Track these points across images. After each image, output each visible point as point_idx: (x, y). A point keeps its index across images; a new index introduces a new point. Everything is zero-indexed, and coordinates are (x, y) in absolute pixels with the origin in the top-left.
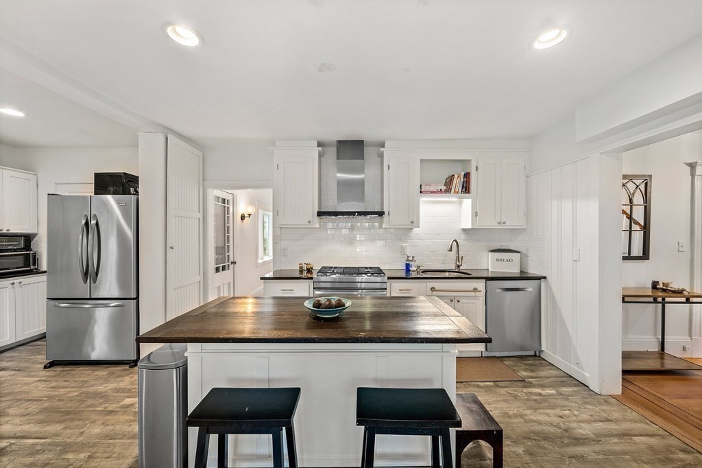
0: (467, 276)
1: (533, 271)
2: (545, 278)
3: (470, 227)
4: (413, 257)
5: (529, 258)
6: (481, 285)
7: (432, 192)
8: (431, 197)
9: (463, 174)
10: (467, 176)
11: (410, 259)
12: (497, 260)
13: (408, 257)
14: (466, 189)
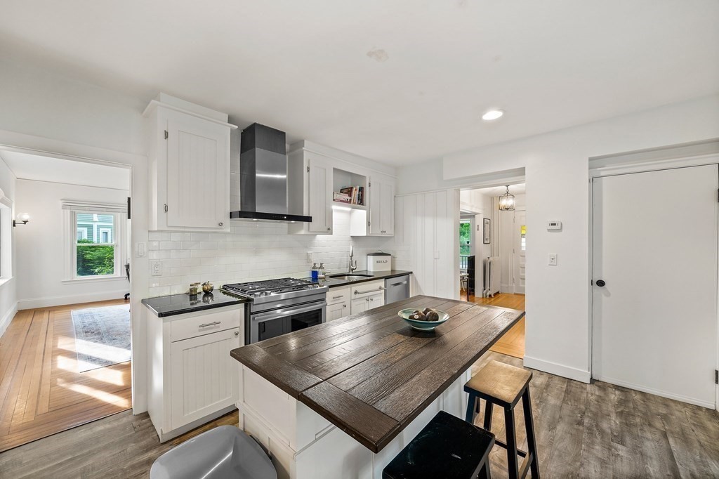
0: (369, 278)
1: (400, 268)
2: (412, 273)
3: (365, 235)
4: (321, 264)
5: (396, 259)
6: (381, 283)
7: (341, 201)
8: (339, 205)
9: (358, 187)
10: (361, 189)
11: (317, 266)
12: (377, 262)
13: (315, 264)
14: (361, 201)
